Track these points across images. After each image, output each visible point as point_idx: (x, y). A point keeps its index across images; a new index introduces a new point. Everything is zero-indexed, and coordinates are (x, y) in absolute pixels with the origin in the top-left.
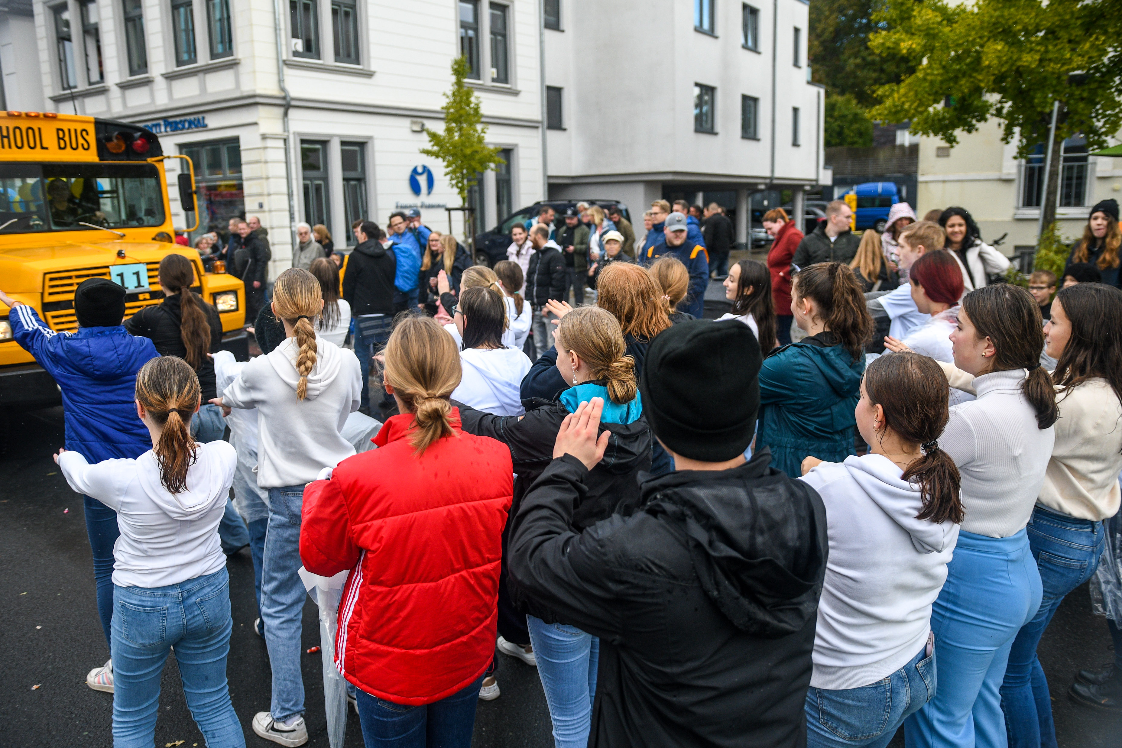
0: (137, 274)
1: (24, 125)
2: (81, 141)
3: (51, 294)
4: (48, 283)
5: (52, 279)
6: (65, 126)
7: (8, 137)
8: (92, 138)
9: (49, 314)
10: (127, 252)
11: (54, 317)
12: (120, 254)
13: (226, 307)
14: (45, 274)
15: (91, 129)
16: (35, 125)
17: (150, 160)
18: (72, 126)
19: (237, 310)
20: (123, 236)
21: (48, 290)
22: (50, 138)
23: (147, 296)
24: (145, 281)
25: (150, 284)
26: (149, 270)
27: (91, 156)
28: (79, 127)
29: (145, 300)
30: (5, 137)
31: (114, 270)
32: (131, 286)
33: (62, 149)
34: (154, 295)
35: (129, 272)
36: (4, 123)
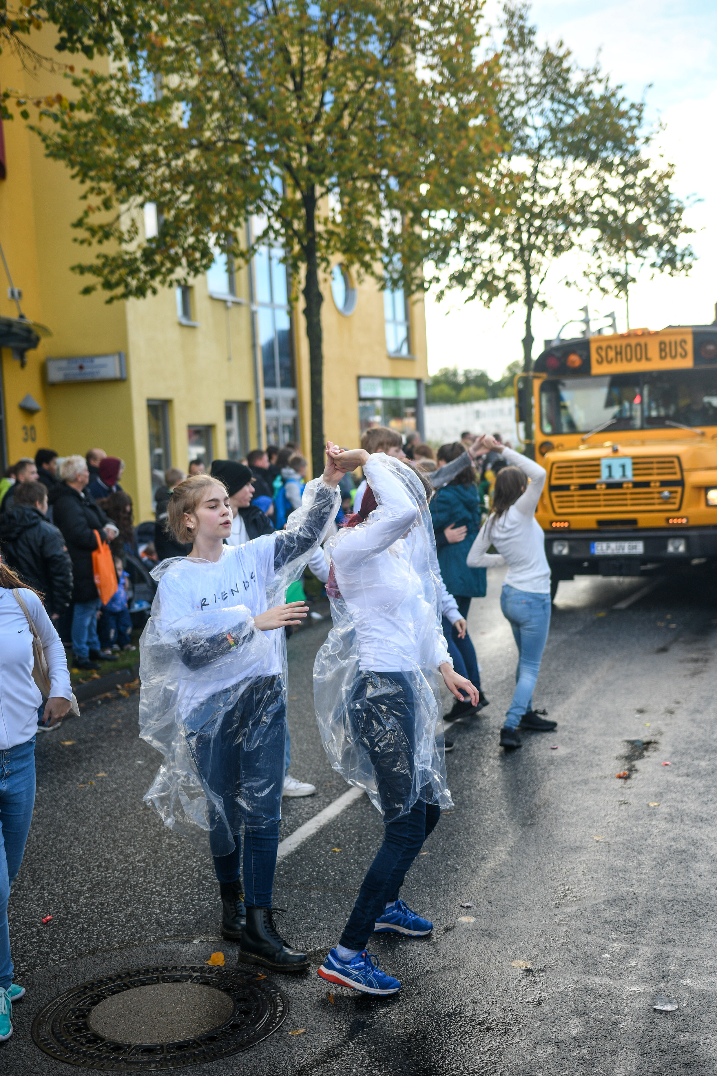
0: (623, 467)
1: (633, 342)
2: (679, 350)
3: (557, 479)
4: (555, 470)
5: (559, 468)
6: (667, 339)
7: (621, 353)
8: (689, 347)
9: (554, 494)
10: (620, 448)
11: (558, 497)
12: (615, 451)
13: (715, 502)
14: (553, 464)
15: (690, 339)
16: (642, 341)
18: (673, 338)
20: (703, 434)
21: (554, 476)
22: (653, 351)
23: (630, 485)
24: (629, 473)
25: (634, 475)
26: (634, 464)
27: (687, 363)
28: (679, 338)
29: (628, 488)
30: (618, 354)
31: (604, 463)
32: (617, 476)
33: (662, 358)
34: (636, 485)
35: (616, 464)
36: (618, 343)
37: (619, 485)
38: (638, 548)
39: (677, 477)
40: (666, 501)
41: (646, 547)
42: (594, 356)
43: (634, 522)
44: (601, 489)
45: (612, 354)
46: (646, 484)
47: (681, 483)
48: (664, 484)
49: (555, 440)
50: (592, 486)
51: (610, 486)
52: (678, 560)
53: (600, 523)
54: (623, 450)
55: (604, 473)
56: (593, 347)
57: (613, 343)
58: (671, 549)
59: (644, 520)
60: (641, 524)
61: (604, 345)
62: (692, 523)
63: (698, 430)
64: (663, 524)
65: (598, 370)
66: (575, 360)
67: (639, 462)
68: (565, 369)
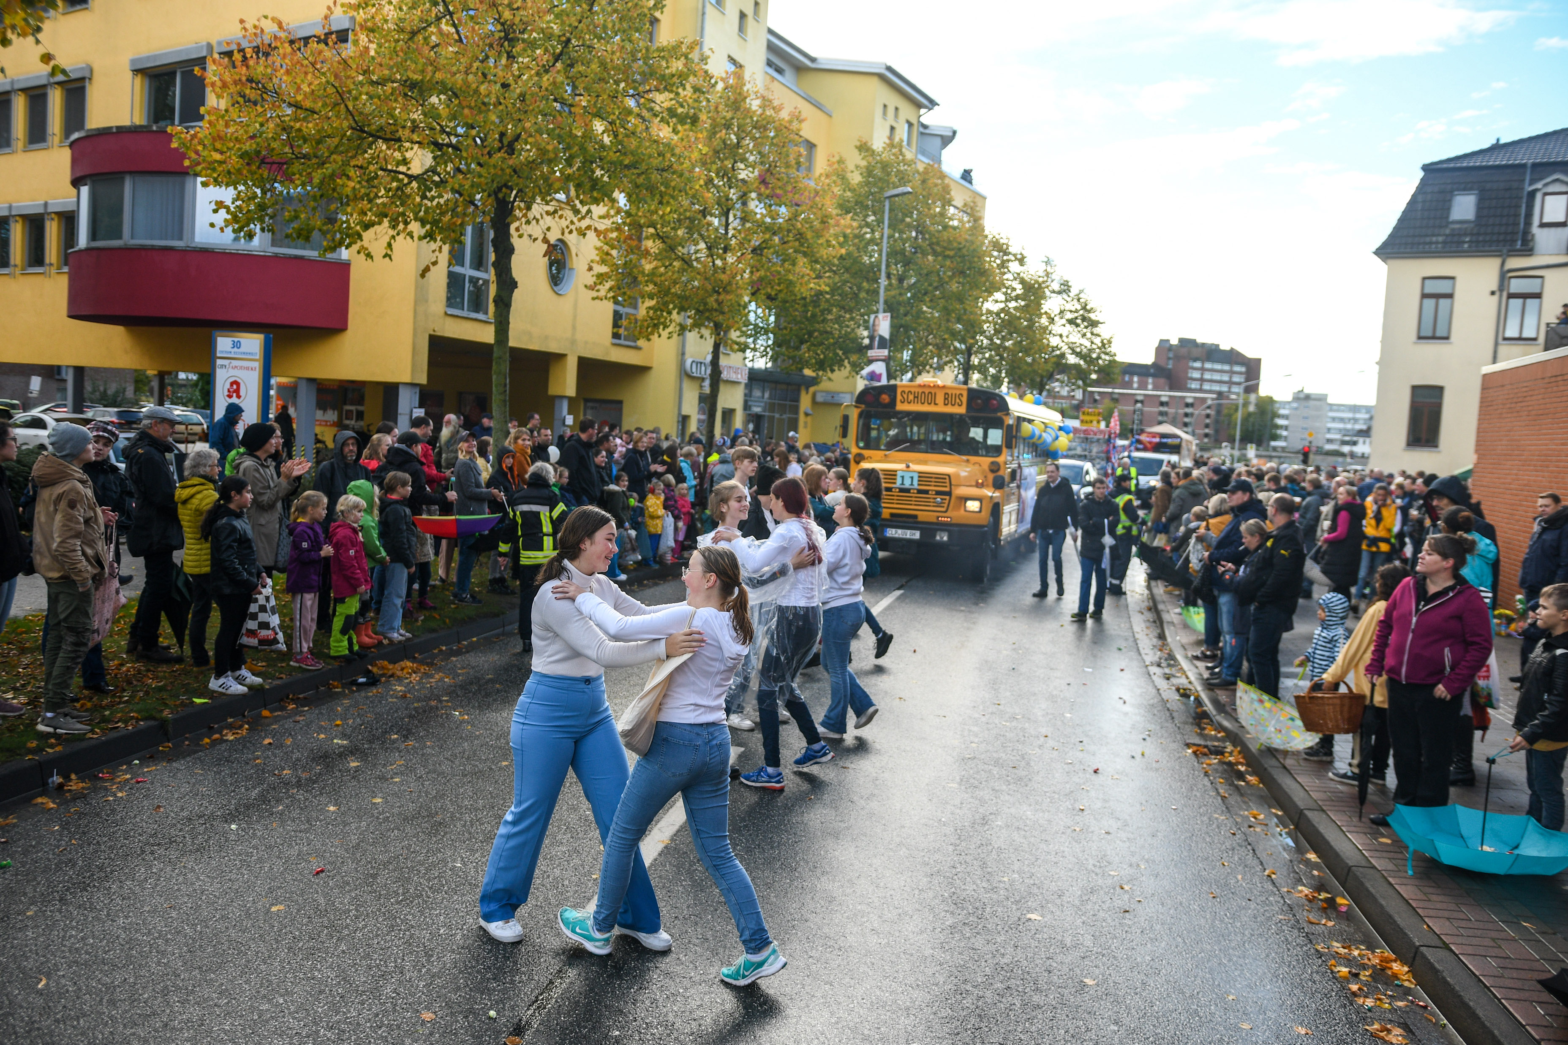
0: (912, 478)
1: (927, 391)
2: (958, 401)
6: (950, 392)
8: (964, 399)
10: (911, 465)
12: (908, 467)
13: (972, 509)
15: (965, 394)
16: (933, 391)
17: (999, 414)
18: (954, 392)
19: (980, 511)
20: (968, 461)
22: (940, 399)
23: (915, 491)
24: (915, 482)
25: (919, 485)
26: (919, 477)
27: (962, 410)
28: (958, 392)
29: (913, 493)
30: (916, 397)
31: (899, 474)
32: (907, 484)
33: (945, 405)
34: (920, 491)
35: (907, 476)
36: (917, 390)
37: (907, 491)
38: (917, 535)
39: (947, 489)
40: (938, 505)
41: (921, 535)
42: (899, 397)
43: (915, 517)
44: (895, 492)
45: (911, 397)
46: (926, 492)
47: (949, 494)
48: (938, 493)
49: (866, 453)
51: (902, 490)
52: (941, 544)
53: (892, 515)
54: (913, 467)
55: (899, 481)
56: (899, 391)
57: (913, 390)
58: (938, 538)
59: (923, 516)
60: (920, 519)
61: (907, 390)
62: (954, 521)
63: (964, 458)
64: (935, 520)
65: (900, 407)
66: (885, 398)
67: (922, 476)
68: (877, 403)
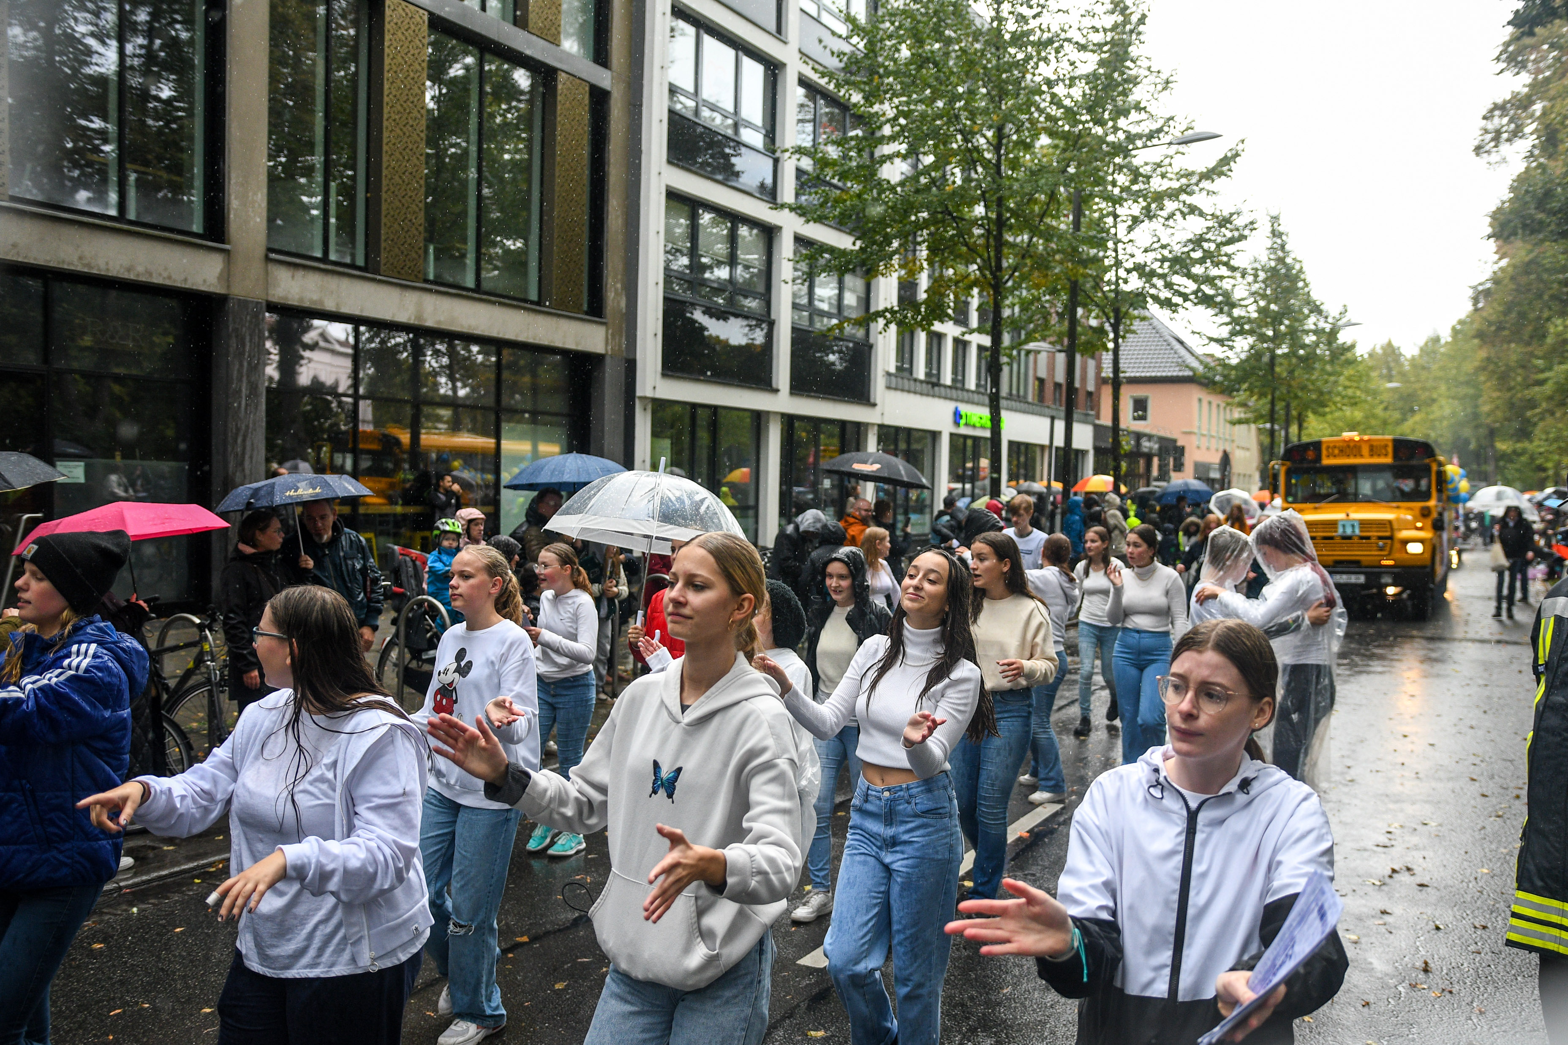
0: (1353, 525)
1: (1351, 444)
2: (1384, 451)
6: (1374, 444)
7: (1343, 451)
8: (1390, 449)
12: (1348, 515)
13: (1414, 550)
15: (1390, 445)
16: (1357, 445)
18: (1379, 444)
19: (1421, 552)
22: (1365, 450)
23: (1357, 538)
24: (1357, 529)
25: (1360, 531)
26: (1360, 524)
27: (1388, 460)
28: (1384, 444)
29: (1355, 539)
30: (1341, 451)
31: (1340, 522)
32: (1349, 531)
33: (1372, 456)
34: (1362, 538)
35: (1348, 524)
36: (1341, 446)
37: (1349, 538)
38: (1362, 579)
39: (1388, 534)
40: (1381, 549)
41: (1367, 579)
42: (1324, 452)
43: (1359, 562)
44: (1338, 540)
45: (1336, 451)
46: (1368, 538)
47: (1391, 538)
48: (1380, 538)
50: (1331, 538)
51: (1345, 538)
54: (1353, 515)
55: (1340, 530)
56: (1324, 447)
57: (1337, 446)
58: (1383, 580)
59: (1365, 561)
60: (1363, 563)
61: (1331, 446)
62: (1396, 564)
63: (1394, 504)
64: (1378, 563)
65: (1326, 461)
66: (1310, 455)
67: (1363, 524)
68: (1303, 460)
